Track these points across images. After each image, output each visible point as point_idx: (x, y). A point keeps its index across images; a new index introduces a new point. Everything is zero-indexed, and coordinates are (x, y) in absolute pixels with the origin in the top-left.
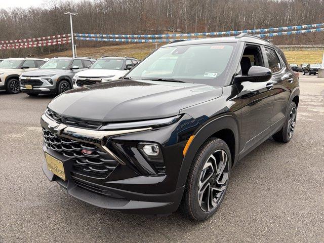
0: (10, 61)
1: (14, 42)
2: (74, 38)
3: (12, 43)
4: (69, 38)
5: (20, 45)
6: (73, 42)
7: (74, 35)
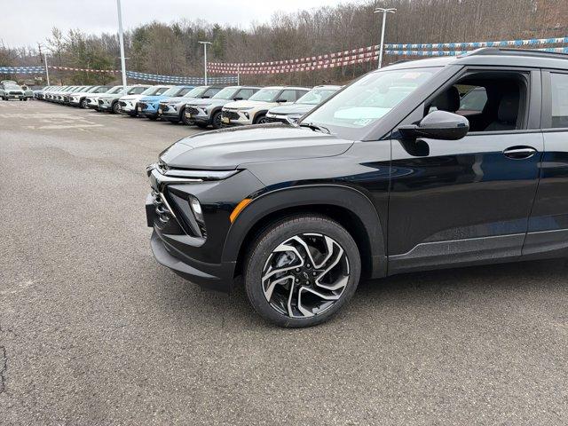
0: (267, 90)
1: (300, 62)
2: (384, 52)
3: (297, 63)
4: (376, 53)
5: (307, 66)
6: (380, 59)
7: (384, 46)
